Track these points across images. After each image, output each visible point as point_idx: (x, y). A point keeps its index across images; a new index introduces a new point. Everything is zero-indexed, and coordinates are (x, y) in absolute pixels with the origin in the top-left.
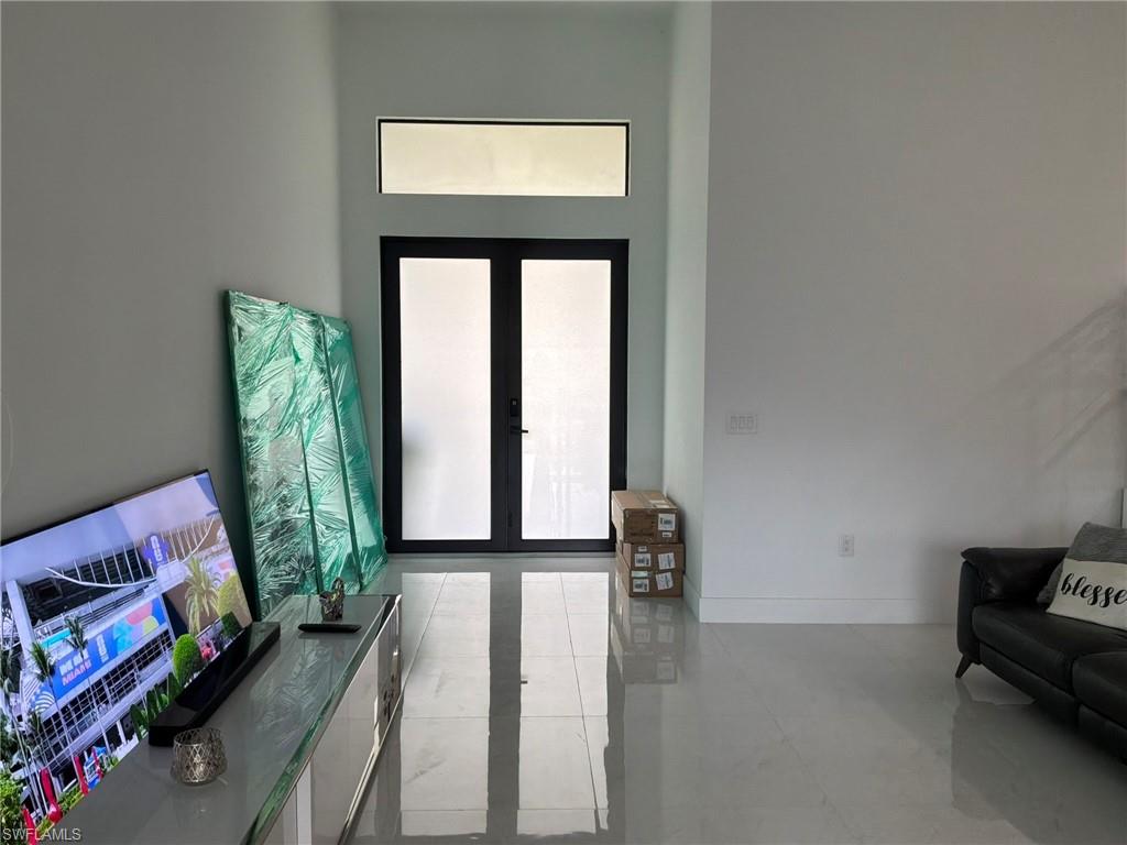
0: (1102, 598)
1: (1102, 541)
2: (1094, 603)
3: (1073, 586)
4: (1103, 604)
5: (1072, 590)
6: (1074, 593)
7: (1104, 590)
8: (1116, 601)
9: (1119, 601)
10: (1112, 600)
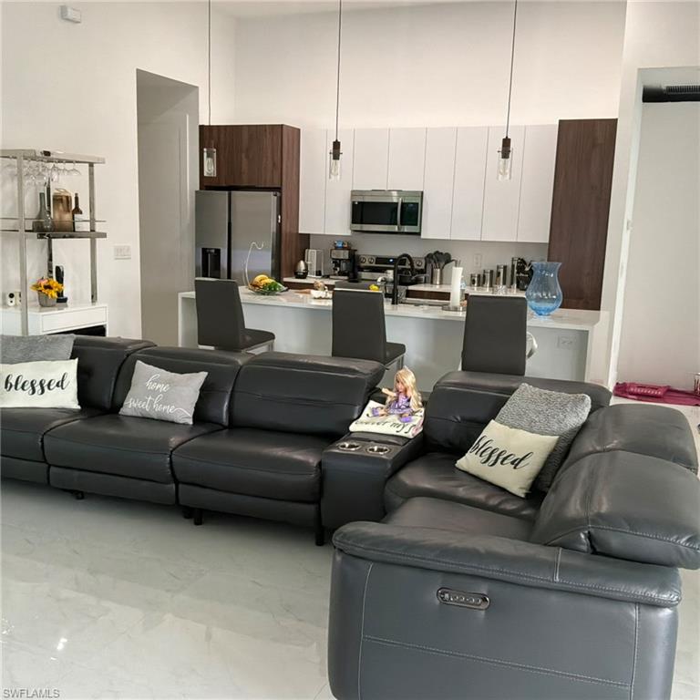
0: (38, 388)
1: (22, 347)
2: (34, 392)
3: (14, 384)
4: (40, 392)
5: (13, 388)
6: (16, 388)
7: (38, 383)
8: (49, 389)
9: (51, 387)
10: (46, 388)
